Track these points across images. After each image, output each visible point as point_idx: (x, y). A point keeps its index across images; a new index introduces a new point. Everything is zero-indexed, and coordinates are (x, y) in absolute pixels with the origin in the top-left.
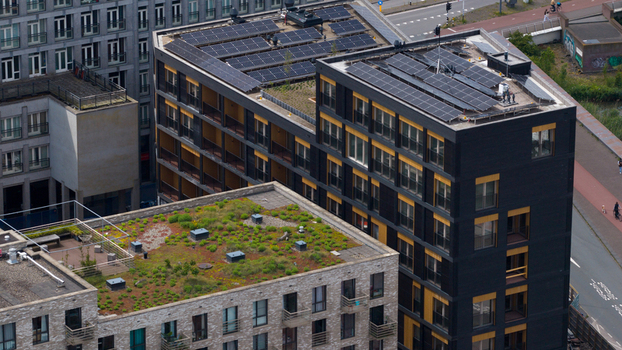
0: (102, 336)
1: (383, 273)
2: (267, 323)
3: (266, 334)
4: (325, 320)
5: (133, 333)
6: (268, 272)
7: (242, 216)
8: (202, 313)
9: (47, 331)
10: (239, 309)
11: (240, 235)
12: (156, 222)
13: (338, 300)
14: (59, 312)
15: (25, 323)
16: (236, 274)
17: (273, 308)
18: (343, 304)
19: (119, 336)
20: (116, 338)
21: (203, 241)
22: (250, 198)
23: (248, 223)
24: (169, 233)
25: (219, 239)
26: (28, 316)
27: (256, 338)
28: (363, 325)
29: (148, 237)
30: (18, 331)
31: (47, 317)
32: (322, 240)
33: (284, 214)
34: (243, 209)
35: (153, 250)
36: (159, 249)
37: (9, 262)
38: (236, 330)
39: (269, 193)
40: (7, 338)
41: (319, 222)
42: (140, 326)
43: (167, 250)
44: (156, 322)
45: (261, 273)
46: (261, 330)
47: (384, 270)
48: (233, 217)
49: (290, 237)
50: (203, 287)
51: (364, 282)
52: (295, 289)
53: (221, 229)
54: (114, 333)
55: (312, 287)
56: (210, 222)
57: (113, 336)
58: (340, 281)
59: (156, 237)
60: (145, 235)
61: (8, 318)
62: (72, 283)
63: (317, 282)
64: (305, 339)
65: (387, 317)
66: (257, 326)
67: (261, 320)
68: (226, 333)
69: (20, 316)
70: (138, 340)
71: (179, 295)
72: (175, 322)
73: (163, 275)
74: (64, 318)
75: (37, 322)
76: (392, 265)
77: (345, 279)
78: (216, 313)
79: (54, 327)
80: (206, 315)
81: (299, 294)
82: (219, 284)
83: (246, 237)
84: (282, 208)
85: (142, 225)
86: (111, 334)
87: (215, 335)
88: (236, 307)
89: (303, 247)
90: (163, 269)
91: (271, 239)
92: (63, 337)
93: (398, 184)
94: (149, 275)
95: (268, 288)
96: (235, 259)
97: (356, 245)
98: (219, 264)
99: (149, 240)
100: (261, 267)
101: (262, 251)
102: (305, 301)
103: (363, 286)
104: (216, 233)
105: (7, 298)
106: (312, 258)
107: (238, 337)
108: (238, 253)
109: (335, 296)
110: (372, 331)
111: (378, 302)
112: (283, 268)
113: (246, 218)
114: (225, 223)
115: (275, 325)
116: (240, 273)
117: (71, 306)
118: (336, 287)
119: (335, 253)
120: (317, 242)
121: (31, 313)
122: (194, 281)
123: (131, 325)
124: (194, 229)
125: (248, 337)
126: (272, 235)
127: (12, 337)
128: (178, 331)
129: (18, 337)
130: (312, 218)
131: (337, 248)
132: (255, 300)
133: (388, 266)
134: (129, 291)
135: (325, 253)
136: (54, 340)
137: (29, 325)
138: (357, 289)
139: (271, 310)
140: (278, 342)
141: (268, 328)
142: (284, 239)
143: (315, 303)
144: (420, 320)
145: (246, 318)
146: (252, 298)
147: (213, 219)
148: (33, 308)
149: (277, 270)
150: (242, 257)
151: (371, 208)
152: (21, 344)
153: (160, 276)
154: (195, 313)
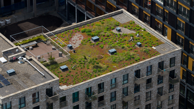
0: (61, 97)
1: (175, 57)
2: (128, 83)
3: (127, 87)
4: (151, 78)
5: (74, 94)
6: (128, 60)
7: (112, 28)
8: (102, 82)
9: (38, 98)
10: (117, 79)
11: (112, 39)
12: (76, 32)
13: (157, 70)
14: (43, 90)
15: (29, 96)
16: (114, 62)
17: (131, 76)
18: (159, 71)
19: (68, 96)
20: (67, 97)
21: (97, 43)
22: (113, 17)
23: (114, 31)
24: (82, 38)
25: (104, 41)
26: (31, 93)
27: (123, 89)
28: (166, 79)
29: (74, 40)
30: (26, 99)
31: (38, 92)
32: (147, 41)
33: (129, 26)
34: (111, 25)
35: (77, 48)
36: (79, 47)
37: (19, 62)
38: (115, 87)
39: (121, 14)
40: (21, 103)
41: (145, 30)
42: (77, 91)
43: (83, 48)
44: (83, 88)
45: (125, 60)
46: (126, 86)
47: (175, 56)
48: (108, 29)
49: (134, 40)
50: (101, 70)
51: (168, 61)
52: (140, 68)
53: (104, 36)
54: (66, 95)
55: (146, 66)
56: (99, 33)
57: (66, 96)
58: (158, 62)
59: (77, 40)
60: (72, 39)
61: (22, 95)
62: (48, 75)
63: (149, 64)
64: (143, 87)
65: (176, 74)
66: (124, 84)
67: (125, 82)
68: (112, 89)
69: (27, 94)
70: (76, 96)
71: (91, 74)
72: (91, 87)
73: (83, 63)
74: (45, 92)
75: (34, 95)
76: (179, 53)
77: (160, 61)
78: (108, 82)
79: (41, 96)
80: (103, 83)
81: (141, 70)
82: (107, 67)
83: (115, 40)
84: (128, 23)
85: (70, 34)
86: (65, 96)
87: (107, 90)
88: (116, 78)
89: (140, 46)
90: (83, 60)
91: (126, 41)
92: (45, 99)
93: (177, 13)
94: (77, 62)
95: (129, 69)
96: (113, 53)
97: (162, 43)
98: (106, 55)
99: (74, 42)
100: (124, 57)
101: (123, 48)
102: (143, 72)
103: (167, 63)
104: (102, 37)
105: (20, 83)
106: (145, 51)
107: (117, 90)
108: (113, 50)
109: (155, 69)
110: (170, 80)
111: (173, 68)
112: (133, 58)
113: (113, 29)
114: (105, 33)
115: (131, 83)
116: (116, 61)
117: (48, 87)
118: (156, 65)
119: (154, 48)
120: (145, 42)
121: (32, 91)
122: (97, 67)
123: (73, 91)
124: (93, 36)
125: (120, 89)
126: (126, 38)
127: (24, 102)
128: (92, 91)
129: (26, 102)
130: (141, 28)
131: (155, 45)
132: (123, 74)
133: (177, 54)
134: (70, 72)
135: (150, 48)
136: (41, 101)
137: (31, 97)
138: (164, 64)
139: (130, 78)
140: (132, 90)
141: (128, 85)
142: (131, 40)
143: (147, 72)
144: (186, 69)
145: (120, 82)
146: (122, 74)
147: (100, 31)
148: (33, 90)
149: (131, 59)
150: (115, 52)
151: (164, 20)
152: (28, 104)
153: (82, 63)
154: (99, 83)
